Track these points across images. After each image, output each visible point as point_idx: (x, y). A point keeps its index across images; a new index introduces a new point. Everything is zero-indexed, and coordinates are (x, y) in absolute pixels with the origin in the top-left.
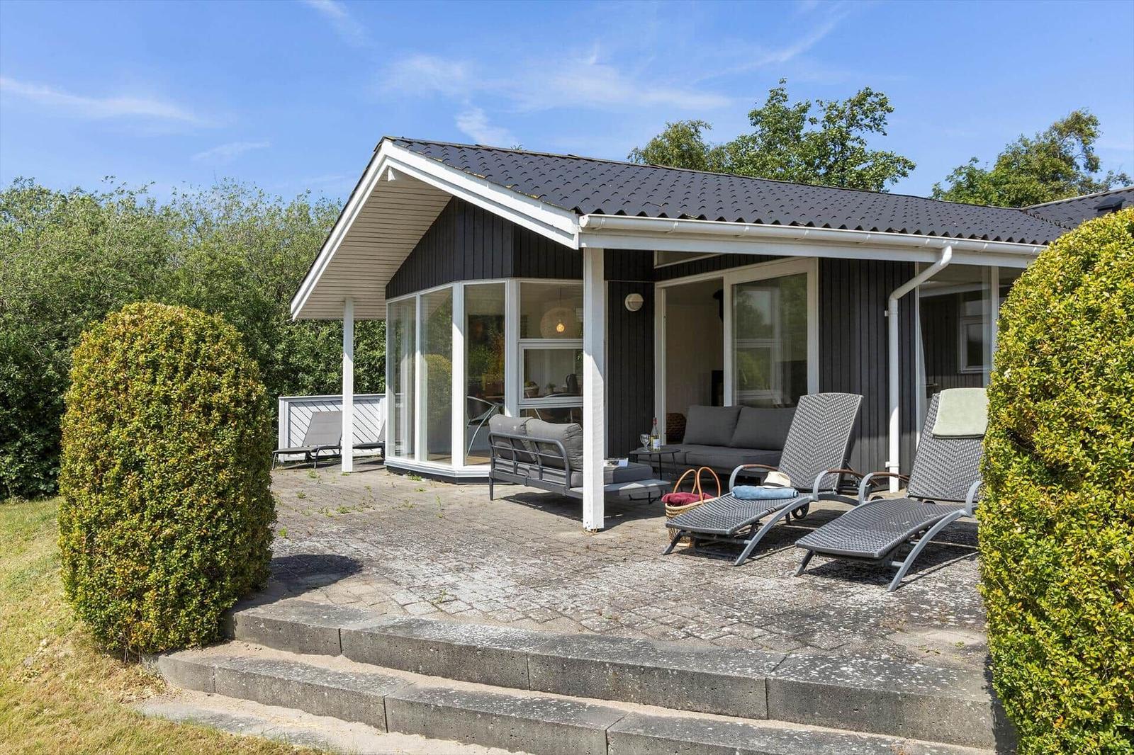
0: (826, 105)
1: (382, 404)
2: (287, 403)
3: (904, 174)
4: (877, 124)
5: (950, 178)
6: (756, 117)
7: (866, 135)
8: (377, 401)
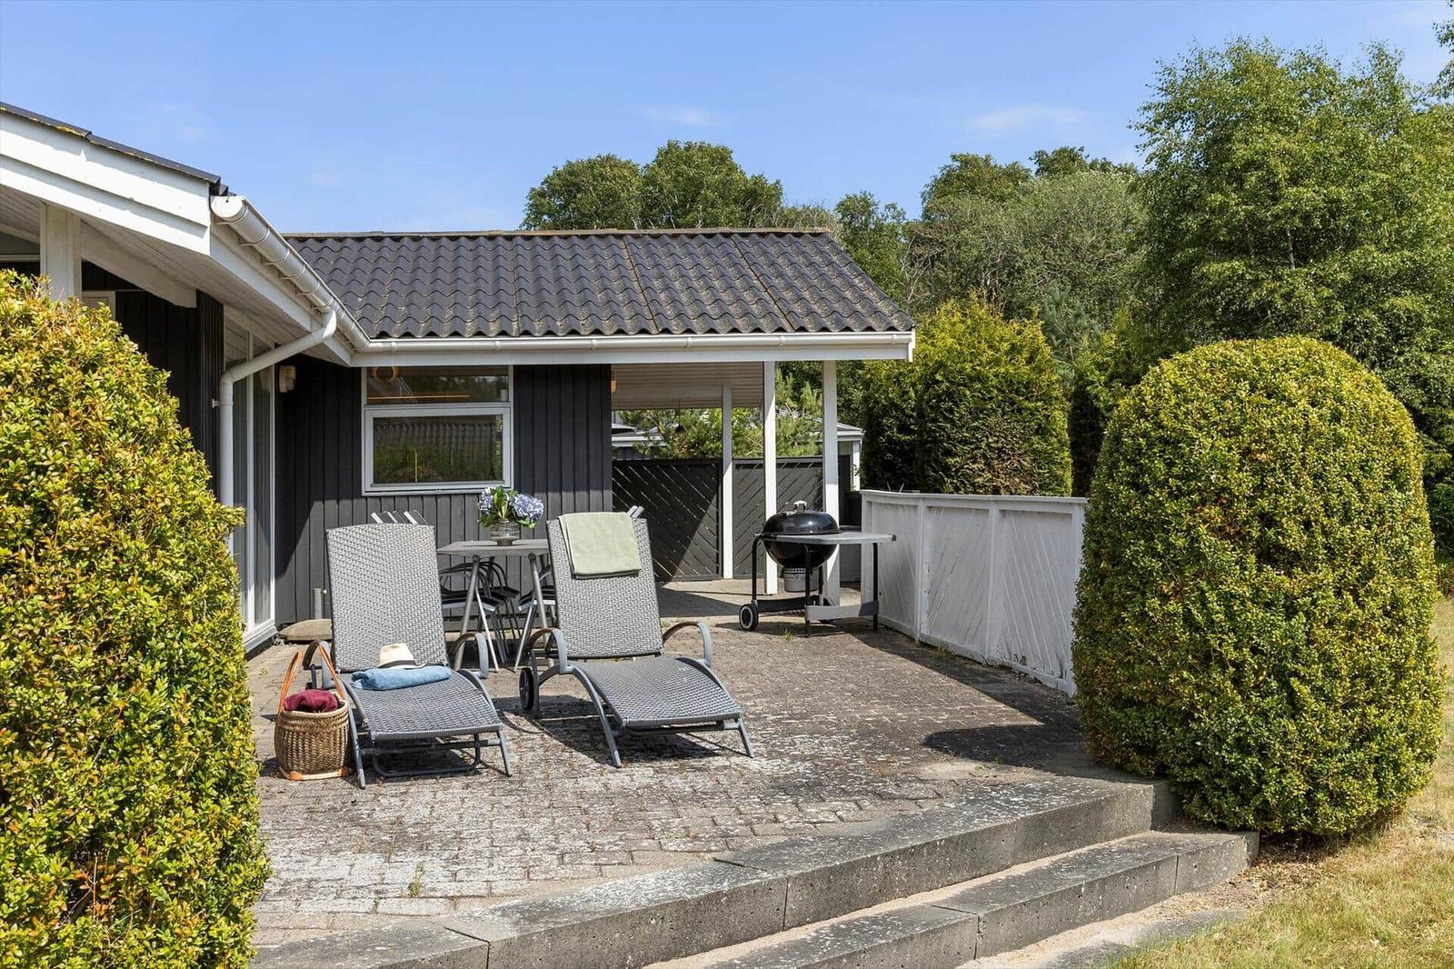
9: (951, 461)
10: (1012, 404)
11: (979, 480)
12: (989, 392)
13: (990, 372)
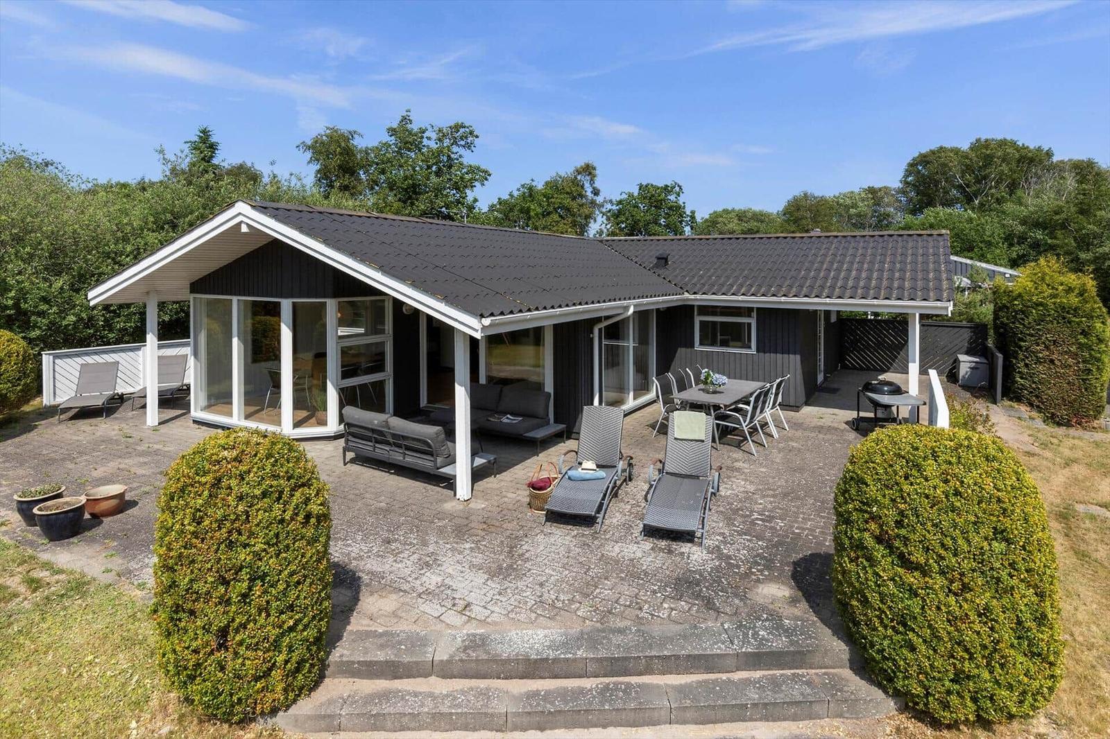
0: (436, 129)
1: (144, 352)
2: (51, 357)
3: (486, 179)
4: (468, 146)
5: (518, 190)
6: (392, 131)
7: (462, 151)
8: (138, 349)
9: (1023, 344)
10: (1064, 318)
11: (1041, 355)
12: (1049, 312)
13: (1050, 302)
